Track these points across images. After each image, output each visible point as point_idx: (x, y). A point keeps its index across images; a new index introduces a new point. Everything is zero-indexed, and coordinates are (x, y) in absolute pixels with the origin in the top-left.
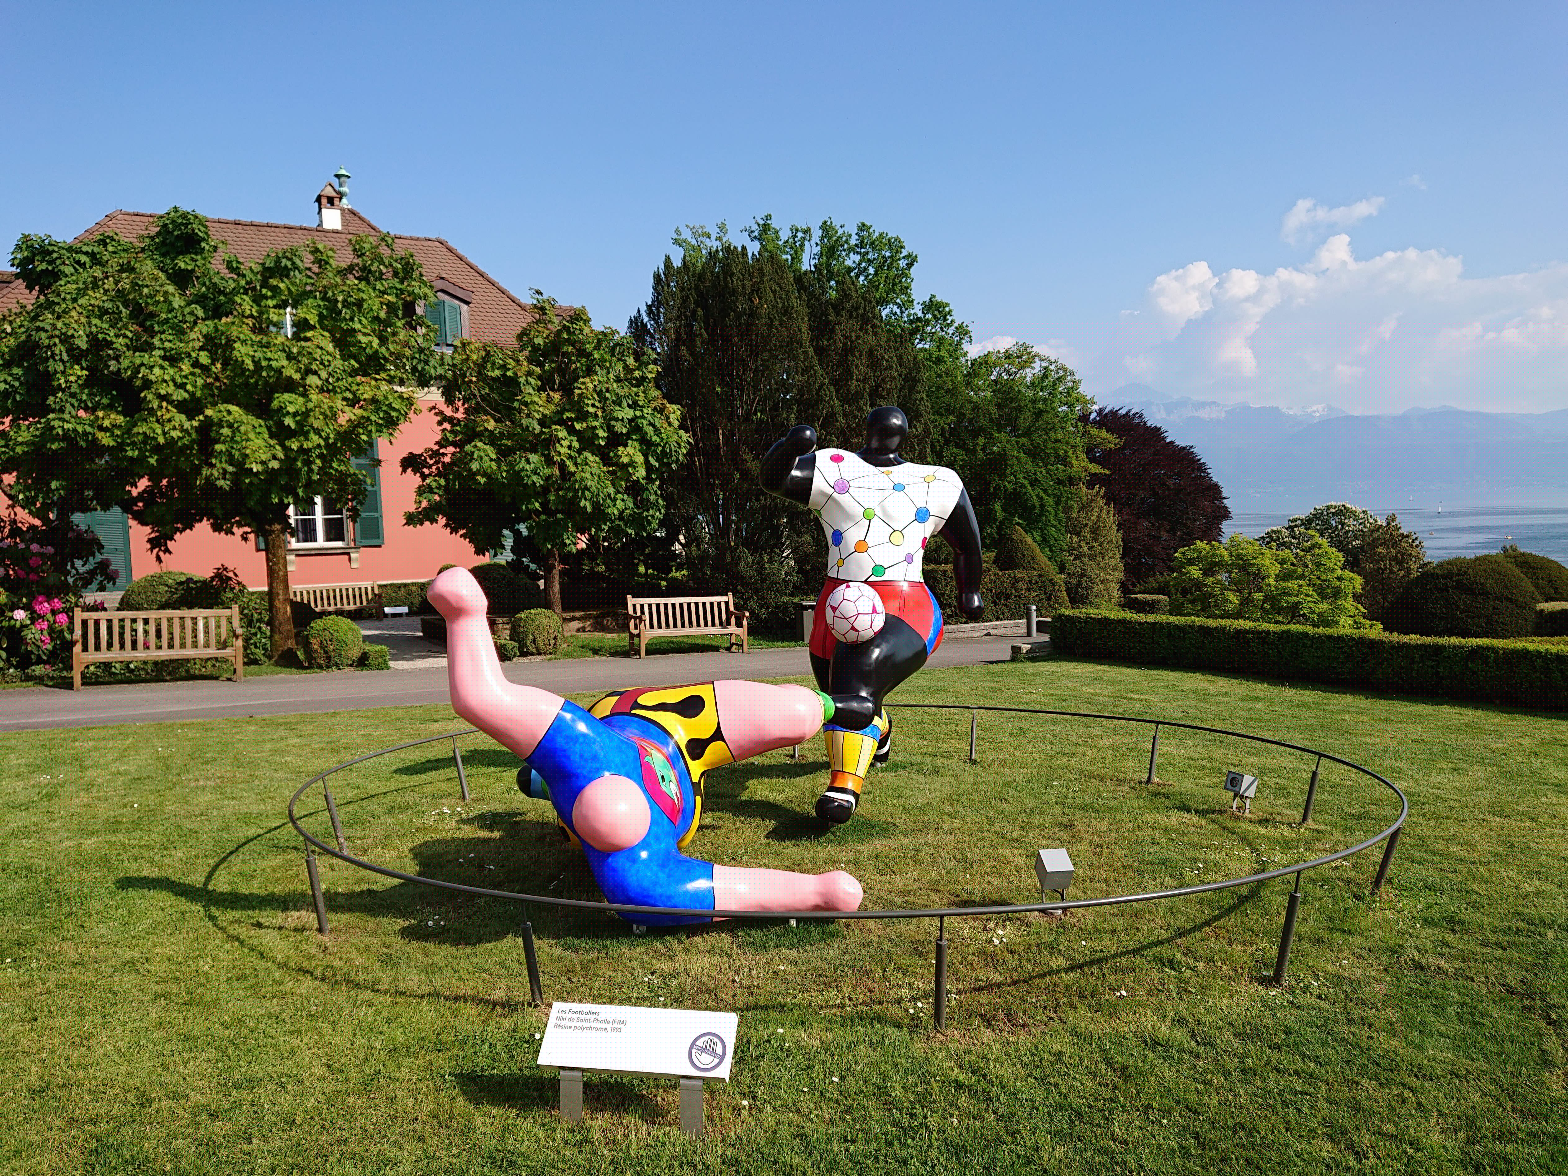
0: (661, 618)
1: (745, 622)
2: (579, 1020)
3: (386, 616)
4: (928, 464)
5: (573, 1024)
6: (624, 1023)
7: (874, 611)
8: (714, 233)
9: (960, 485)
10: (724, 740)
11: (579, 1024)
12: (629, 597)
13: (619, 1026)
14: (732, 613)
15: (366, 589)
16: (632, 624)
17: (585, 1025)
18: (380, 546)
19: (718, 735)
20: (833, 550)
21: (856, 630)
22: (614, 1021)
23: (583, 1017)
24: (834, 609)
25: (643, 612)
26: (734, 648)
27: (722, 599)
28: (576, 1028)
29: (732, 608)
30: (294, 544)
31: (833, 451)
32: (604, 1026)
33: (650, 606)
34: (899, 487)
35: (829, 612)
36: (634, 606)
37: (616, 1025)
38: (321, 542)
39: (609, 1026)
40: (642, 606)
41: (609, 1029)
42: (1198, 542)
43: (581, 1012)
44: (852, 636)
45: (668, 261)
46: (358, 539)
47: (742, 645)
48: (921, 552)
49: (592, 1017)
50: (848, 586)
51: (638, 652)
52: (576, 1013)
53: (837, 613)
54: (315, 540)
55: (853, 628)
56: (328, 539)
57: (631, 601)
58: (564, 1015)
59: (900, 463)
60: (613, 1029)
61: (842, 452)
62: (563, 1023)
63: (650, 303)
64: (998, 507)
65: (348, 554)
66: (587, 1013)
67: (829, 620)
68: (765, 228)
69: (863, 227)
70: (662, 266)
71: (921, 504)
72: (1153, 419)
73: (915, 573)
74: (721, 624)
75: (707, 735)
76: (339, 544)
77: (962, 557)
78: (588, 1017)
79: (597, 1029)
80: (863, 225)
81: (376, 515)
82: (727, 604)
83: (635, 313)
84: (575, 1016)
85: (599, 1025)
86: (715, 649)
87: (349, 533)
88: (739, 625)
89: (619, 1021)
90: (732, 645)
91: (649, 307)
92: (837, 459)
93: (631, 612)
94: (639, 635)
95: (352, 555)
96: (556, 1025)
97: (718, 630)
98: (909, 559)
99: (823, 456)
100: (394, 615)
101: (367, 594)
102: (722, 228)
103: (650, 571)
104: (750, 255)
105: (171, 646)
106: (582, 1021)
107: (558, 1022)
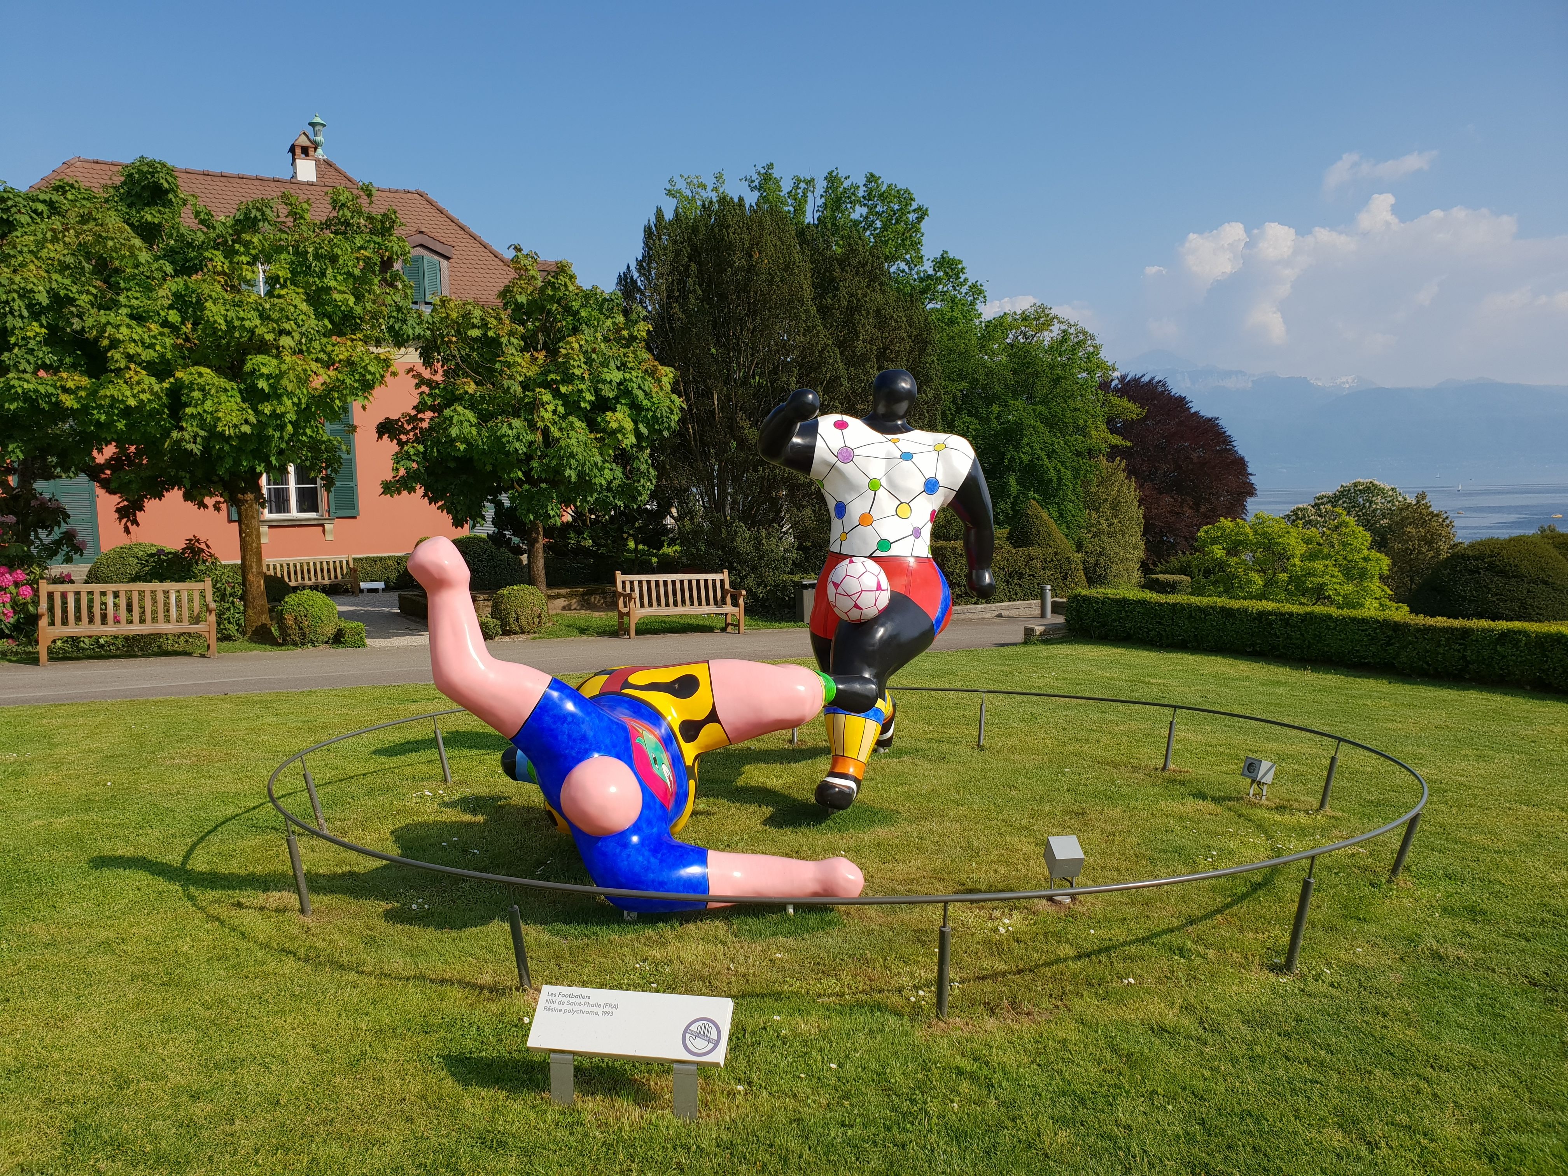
0: (651, 596)
1: (741, 601)
2: (569, 1003)
3: (362, 591)
4: (937, 431)
5: (563, 1007)
6: (615, 1007)
7: (879, 587)
8: (710, 183)
9: (972, 454)
10: (719, 722)
11: (570, 1007)
12: (618, 573)
13: (610, 1010)
14: (727, 592)
15: (341, 562)
16: (621, 602)
17: (576, 1008)
18: (355, 518)
19: (712, 717)
20: (836, 524)
21: (860, 608)
22: (606, 1005)
23: (572, 1000)
24: (836, 586)
25: (632, 590)
26: (729, 629)
27: (718, 576)
28: (566, 1011)
29: (727, 586)
30: (267, 515)
31: (837, 417)
32: (595, 1009)
33: (640, 582)
34: (907, 456)
35: (831, 589)
36: (624, 582)
37: (607, 1009)
38: (294, 513)
39: (600, 1010)
40: (632, 583)
41: (600, 1013)
42: (1222, 519)
43: (571, 996)
44: (855, 615)
45: (659, 213)
46: (332, 510)
47: (738, 626)
48: (929, 526)
49: (583, 1001)
50: (851, 562)
51: (627, 632)
52: (566, 996)
53: (840, 590)
54: (289, 511)
55: (856, 606)
56: (301, 509)
57: (620, 577)
58: (553, 998)
59: (908, 430)
60: (605, 1013)
61: (846, 418)
62: (552, 1006)
63: (640, 258)
64: (1012, 480)
65: (322, 525)
66: (577, 997)
67: (831, 598)
68: (767, 177)
69: (871, 178)
70: (653, 219)
71: (929, 474)
72: (1177, 388)
73: (923, 548)
74: (716, 603)
75: (701, 716)
76: (313, 515)
77: (973, 532)
78: (578, 1000)
79: (587, 1013)
80: (872, 175)
81: (351, 484)
82: (722, 581)
83: (624, 269)
84: (565, 1000)
85: (590, 1009)
86: (709, 629)
87: (323, 505)
88: (735, 604)
89: (610, 1005)
90: (728, 625)
91: (640, 263)
92: (841, 425)
93: (620, 588)
94: (628, 614)
95: (327, 527)
96: (545, 1008)
97: (713, 609)
98: (917, 533)
99: (826, 423)
100: (370, 591)
101: (341, 568)
102: (719, 177)
103: (640, 547)
104: (747, 206)
105: (142, 621)
106: (572, 1004)
107: (548, 1005)
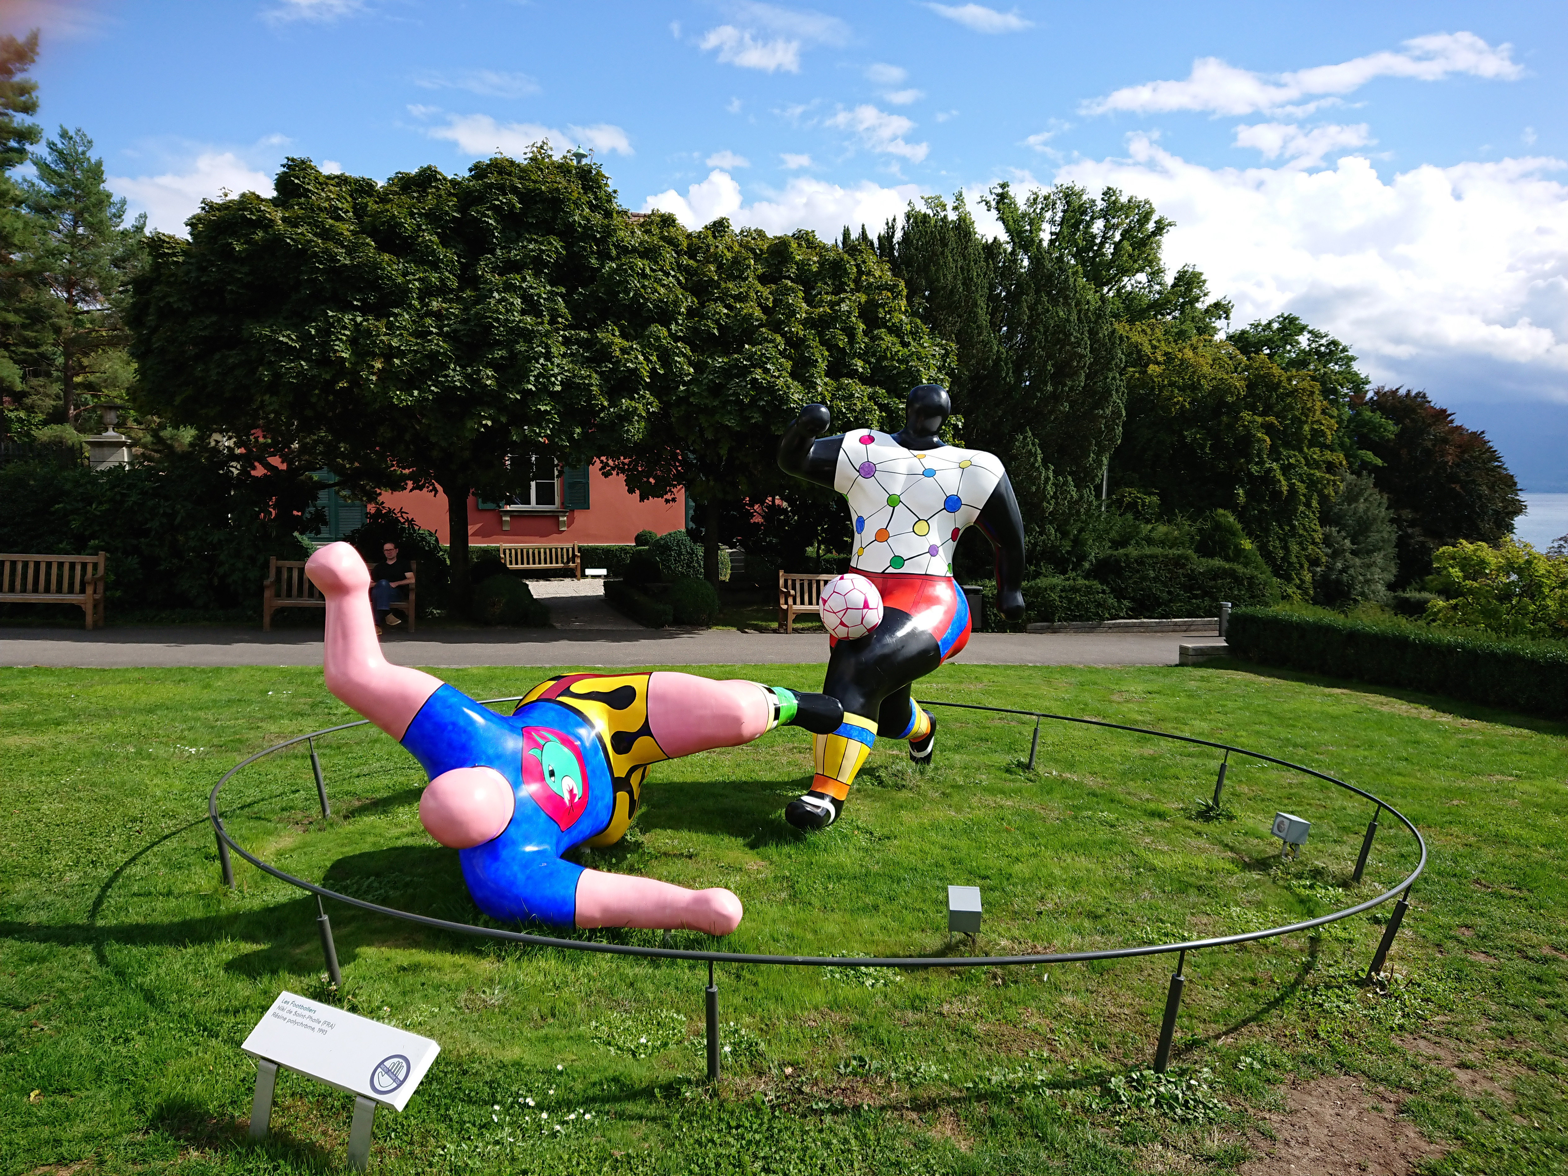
0: (812, 594)
2: (296, 1014)
3: (586, 577)
5: (290, 1017)
6: (332, 1025)
9: (1002, 471)
10: (651, 734)
12: (782, 572)
16: (781, 599)
17: (299, 1020)
18: (585, 509)
19: (645, 729)
20: (857, 537)
21: (845, 626)
22: (325, 1022)
23: (300, 1011)
24: (826, 602)
25: (794, 588)
28: (290, 1021)
31: (865, 432)
32: (314, 1025)
33: (802, 581)
37: (325, 1027)
38: (534, 505)
39: (317, 1026)
40: (793, 581)
41: (317, 1029)
43: (301, 1007)
46: (566, 503)
48: (952, 545)
49: (307, 1013)
50: (842, 578)
51: (784, 628)
52: (296, 1006)
53: (827, 607)
54: (529, 503)
55: (842, 623)
56: (541, 502)
57: (783, 577)
58: (285, 1005)
60: (321, 1030)
61: (874, 433)
62: (281, 1013)
65: (558, 517)
66: (305, 1008)
71: (951, 492)
73: (942, 565)
75: (633, 729)
76: (549, 507)
78: (304, 1012)
79: (307, 1027)
80: (1109, 189)
81: (584, 481)
84: (294, 1009)
85: (310, 1023)
87: (558, 499)
89: (328, 1023)
92: (868, 440)
93: (782, 586)
94: (786, 611)
95: (561, 518)
96: (274, 1016)
98: (934, 551)
99: (851, 437)
100: (594, 577)
101: (568, 554)
102: (960, 197)
106: (299, 1015)
107: (278, 1011)
